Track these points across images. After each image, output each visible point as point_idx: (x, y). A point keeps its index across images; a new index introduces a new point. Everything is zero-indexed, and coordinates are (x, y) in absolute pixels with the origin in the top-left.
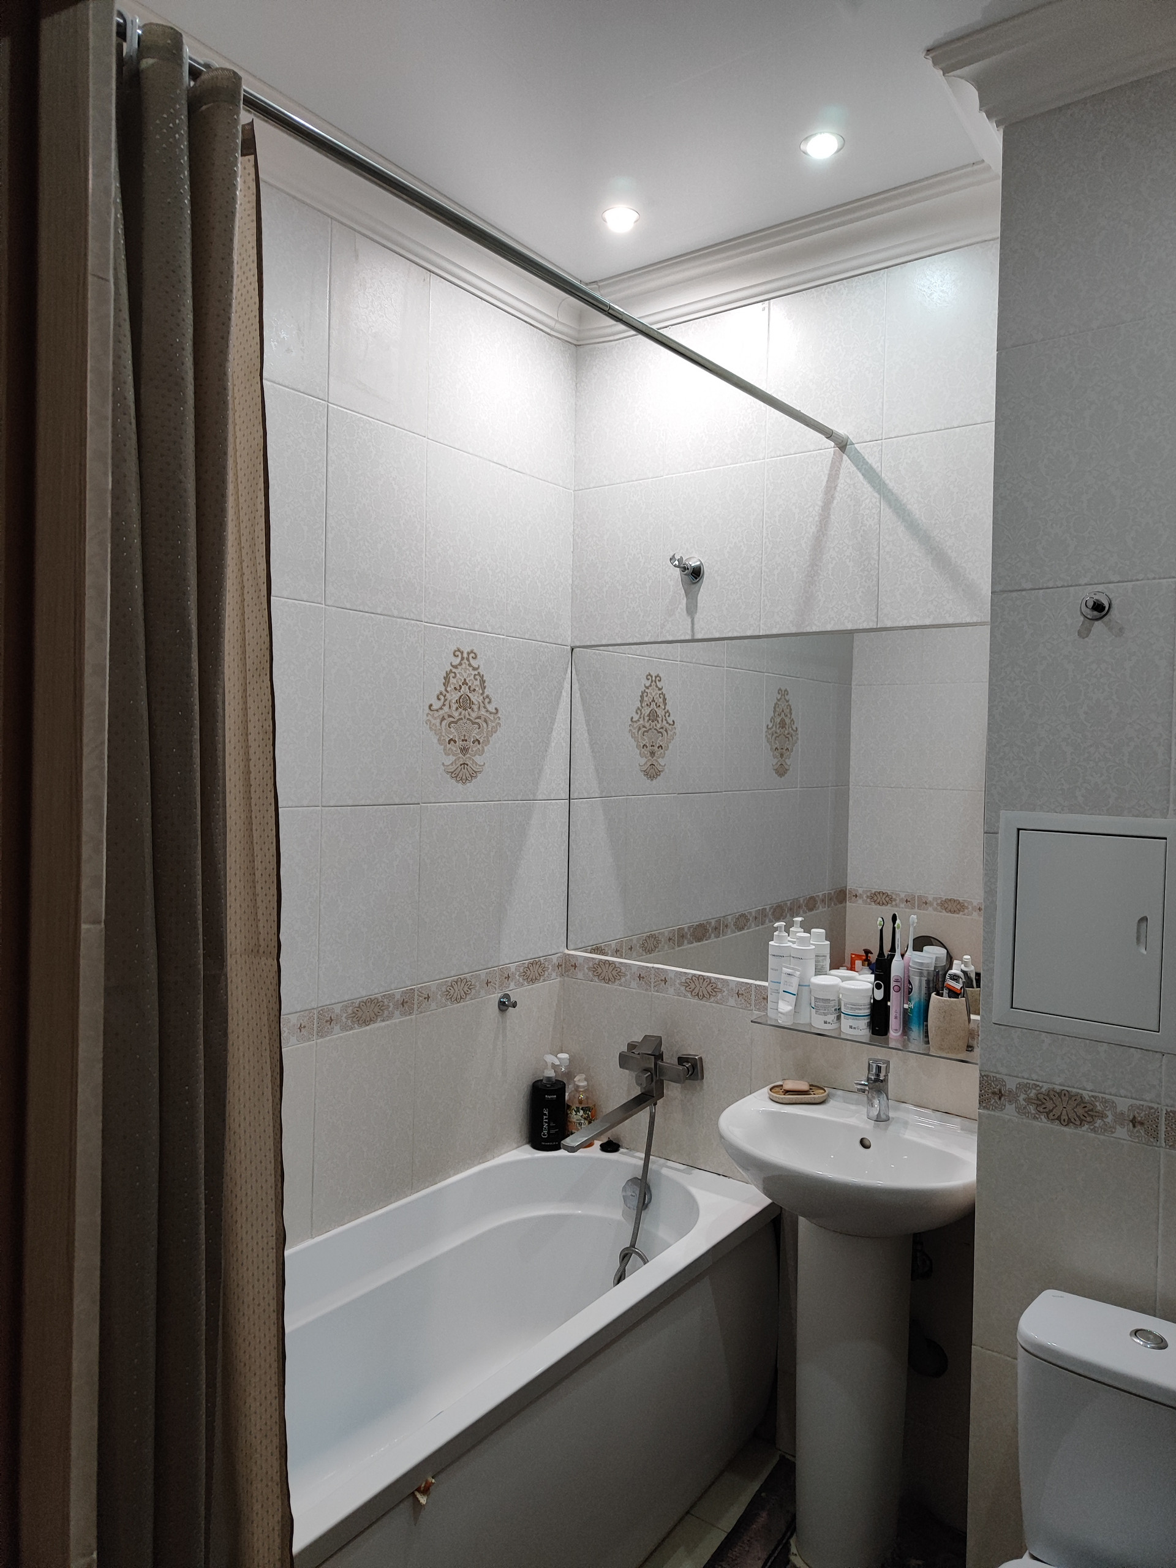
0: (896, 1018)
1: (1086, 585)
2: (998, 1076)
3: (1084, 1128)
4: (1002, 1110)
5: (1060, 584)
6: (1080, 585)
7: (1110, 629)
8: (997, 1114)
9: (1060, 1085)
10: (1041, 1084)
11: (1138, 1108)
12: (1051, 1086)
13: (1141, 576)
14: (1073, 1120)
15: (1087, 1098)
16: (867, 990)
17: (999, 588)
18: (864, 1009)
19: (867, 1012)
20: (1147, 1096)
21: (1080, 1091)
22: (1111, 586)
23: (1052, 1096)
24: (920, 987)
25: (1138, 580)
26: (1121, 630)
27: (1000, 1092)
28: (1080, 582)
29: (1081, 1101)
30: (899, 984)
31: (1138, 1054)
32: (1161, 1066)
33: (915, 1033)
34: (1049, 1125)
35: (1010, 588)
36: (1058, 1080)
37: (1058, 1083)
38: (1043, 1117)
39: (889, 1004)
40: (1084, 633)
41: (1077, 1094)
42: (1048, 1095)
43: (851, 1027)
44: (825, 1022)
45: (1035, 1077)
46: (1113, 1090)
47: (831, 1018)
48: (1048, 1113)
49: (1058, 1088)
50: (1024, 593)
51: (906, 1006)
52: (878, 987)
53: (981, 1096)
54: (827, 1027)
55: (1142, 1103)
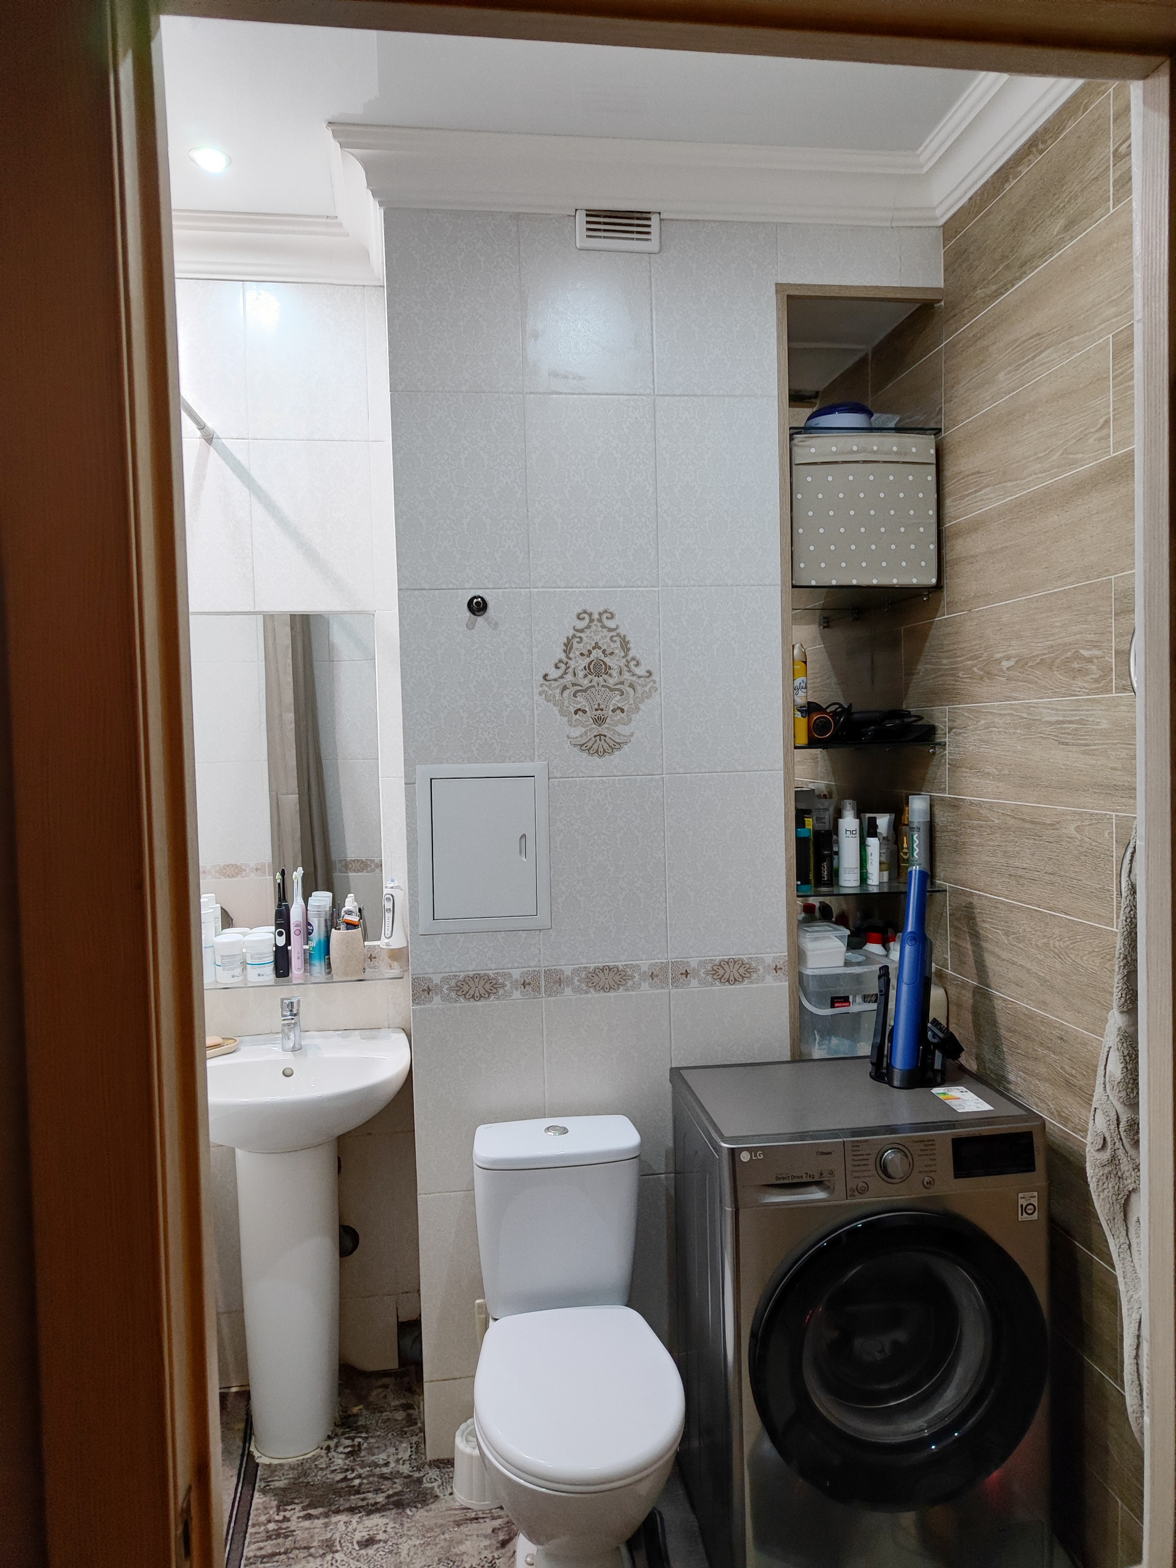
0: (298, 958)
1: (470, 589)
2: (426, 976)
3: (491, 999)
4: (431, 1002)
5: (451, 586)
6: (466, 589)
7: (489, 623)
8: (427, 1006)
9: (473, 971)
10: (458, 974)
11: (527, 973)
12: (465, 974)
13: (507, 585)
14: (483, 995)
15: (492, 976)
16: (271, 939)
17: (403, 586)
18: (269, 956)
19: (272, 959)
20: (533, 963)
21: (487, 972)
22: (487, 591)
23: (468, 981)
24: (319, 925)
25: (505, 588)
26: (496, 624)
27: (429, 988)
28: (465, 587)
29: (488, 979)
30: (298, 928)
31: (523, 934)
32: (539, 940)
33: (318, 967)
34: (467, 1004)
35: (413, 587)
36: (470, 968)
37: (471, 969)
38: (461, 999)
39: (289, 948)
40: (471, 626)
41: (485, 975)
42: (464, 981)
43: (259, 975)
44: (233, 976)
45: (454, 970)
46: (509, 966)
47: (238, 971)
48: (465, 995)
49: (471, 974)
50: (424, 592)
51: (307, 947)
52: (280, 934)
53: (413, 995)
54: (236, 980)
55: (529, 969)
